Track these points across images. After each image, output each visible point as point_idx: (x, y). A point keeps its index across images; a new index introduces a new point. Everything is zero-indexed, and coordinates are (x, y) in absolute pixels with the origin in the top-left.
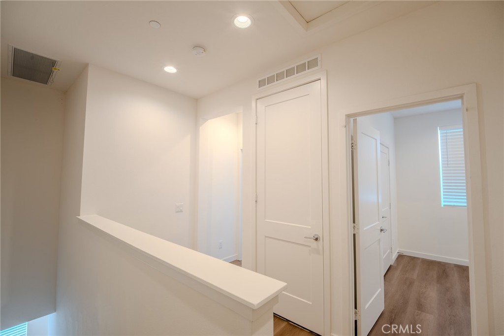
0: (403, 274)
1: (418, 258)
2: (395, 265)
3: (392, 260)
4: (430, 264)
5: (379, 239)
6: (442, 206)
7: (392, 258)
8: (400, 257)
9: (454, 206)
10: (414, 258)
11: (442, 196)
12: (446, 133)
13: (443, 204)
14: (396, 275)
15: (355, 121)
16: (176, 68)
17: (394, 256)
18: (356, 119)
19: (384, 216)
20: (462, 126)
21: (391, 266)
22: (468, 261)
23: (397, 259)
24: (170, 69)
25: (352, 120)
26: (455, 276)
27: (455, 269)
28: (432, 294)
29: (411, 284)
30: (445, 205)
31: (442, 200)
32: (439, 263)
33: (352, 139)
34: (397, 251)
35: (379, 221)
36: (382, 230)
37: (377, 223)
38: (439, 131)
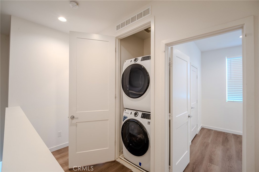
0: (203, 140)
1: (212, 130)
2: (199, 134)
3: (198, 131)
4: (218, 133)
5: (187, 122)
6: (227, 102)
7: (197, 130)
8: (203, 129)
9: (234, 101)
10: (210, 130)
11: (227, 96)
12: (231, 60)
13: (227, 100)
14: (199, 140)
15: (172, 48)
16: (66, 18)
17: (199, 129)
18: (173, 47)
19: (192, 107)
20: (241, 56)
21: (196, 135)
22: (242, 132)
23: (200, 130)
24: (62, 19)
25: (170, 48)
26: (232, 141)
27: (232, 137)
28: (219, 152)
29: (207, 146)
30: (228, 101)
31: (227, 98)
32: (224, 133)
33: (170, 60)
34: (201, 126)
35: (187, 111)
36: (189, 116)
37: (186, 112)
38: (226, 59)
